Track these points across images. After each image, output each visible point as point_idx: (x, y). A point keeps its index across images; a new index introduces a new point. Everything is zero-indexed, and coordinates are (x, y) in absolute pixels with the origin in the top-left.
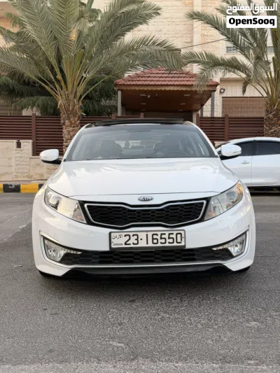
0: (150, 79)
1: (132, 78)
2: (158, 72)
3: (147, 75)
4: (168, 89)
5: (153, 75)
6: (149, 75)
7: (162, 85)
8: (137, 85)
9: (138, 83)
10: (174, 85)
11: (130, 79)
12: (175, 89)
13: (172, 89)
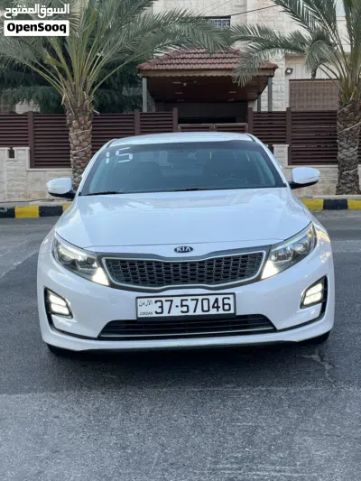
1: (161, 60)
2: (196, 51)
3: (181, 56)
5: (189, 56)
7: (201, 70)
8: (167, 70)
9: (169, 67)
11: (158, 62)
13: (215, 75)
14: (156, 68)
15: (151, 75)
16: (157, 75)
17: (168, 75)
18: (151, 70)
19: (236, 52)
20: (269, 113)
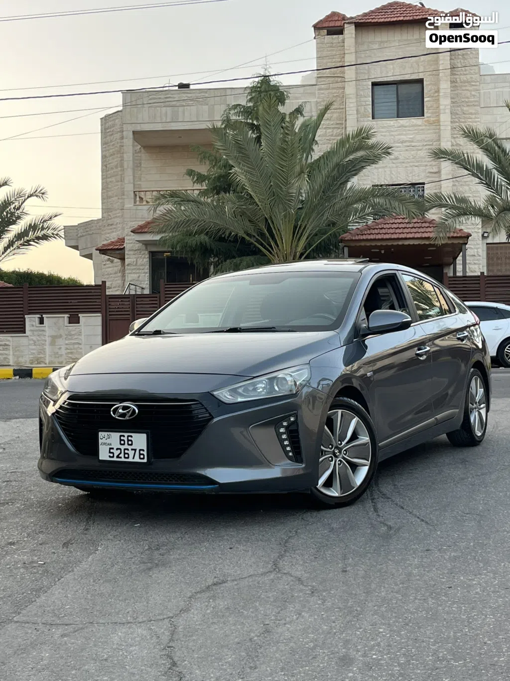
0: (383, 231)
1: (361, 231)
2: (394, 221)
3: (380, 227)
4: (407, 243)
5: (387, 226)
6: (383, 226)
7: (398, 239)
8: (367, 240)
9: (369, 237)
10: (413, 238)
11: (359, 232)
12: (416, 242)
13: (411, 243)
14: (357, 238)
15: (353, 244)
16: (358, 244)
17: (368, 244)
18: (352, 240)
19: (432, 222)
20: (463, 277)
